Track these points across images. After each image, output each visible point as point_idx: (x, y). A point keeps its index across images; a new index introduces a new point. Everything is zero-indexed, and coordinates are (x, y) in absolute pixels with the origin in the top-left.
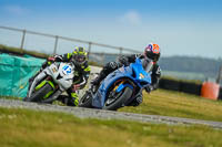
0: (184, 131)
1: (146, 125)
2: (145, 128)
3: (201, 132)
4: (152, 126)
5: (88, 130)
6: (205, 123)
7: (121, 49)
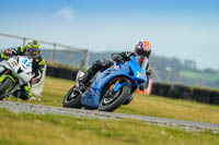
0: (117, 126)
1: (79, 120)
2: (79, 123)
3: (133, 127)
4: (86, 120)
5: (22, 124)
6: (138, 118)
7: (55, 45)
